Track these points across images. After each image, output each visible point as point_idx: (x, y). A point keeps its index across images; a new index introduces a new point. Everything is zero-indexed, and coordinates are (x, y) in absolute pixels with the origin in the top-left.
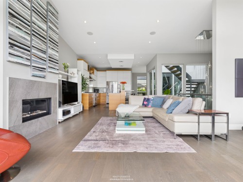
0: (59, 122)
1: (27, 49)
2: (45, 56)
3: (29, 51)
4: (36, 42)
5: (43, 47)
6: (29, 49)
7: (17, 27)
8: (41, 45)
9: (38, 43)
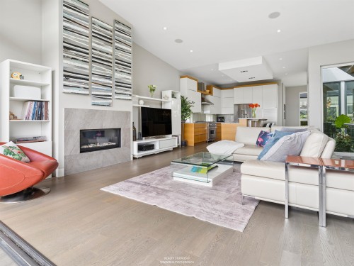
0: (134, 158)
1: (84, 78)
2: (111, 82)
3: (88, 80)
4: (97, 68)
5: (108, 72)
6: (87, 77)
7: (72, 58)
8: (105, 70)
9: (100, 69)
